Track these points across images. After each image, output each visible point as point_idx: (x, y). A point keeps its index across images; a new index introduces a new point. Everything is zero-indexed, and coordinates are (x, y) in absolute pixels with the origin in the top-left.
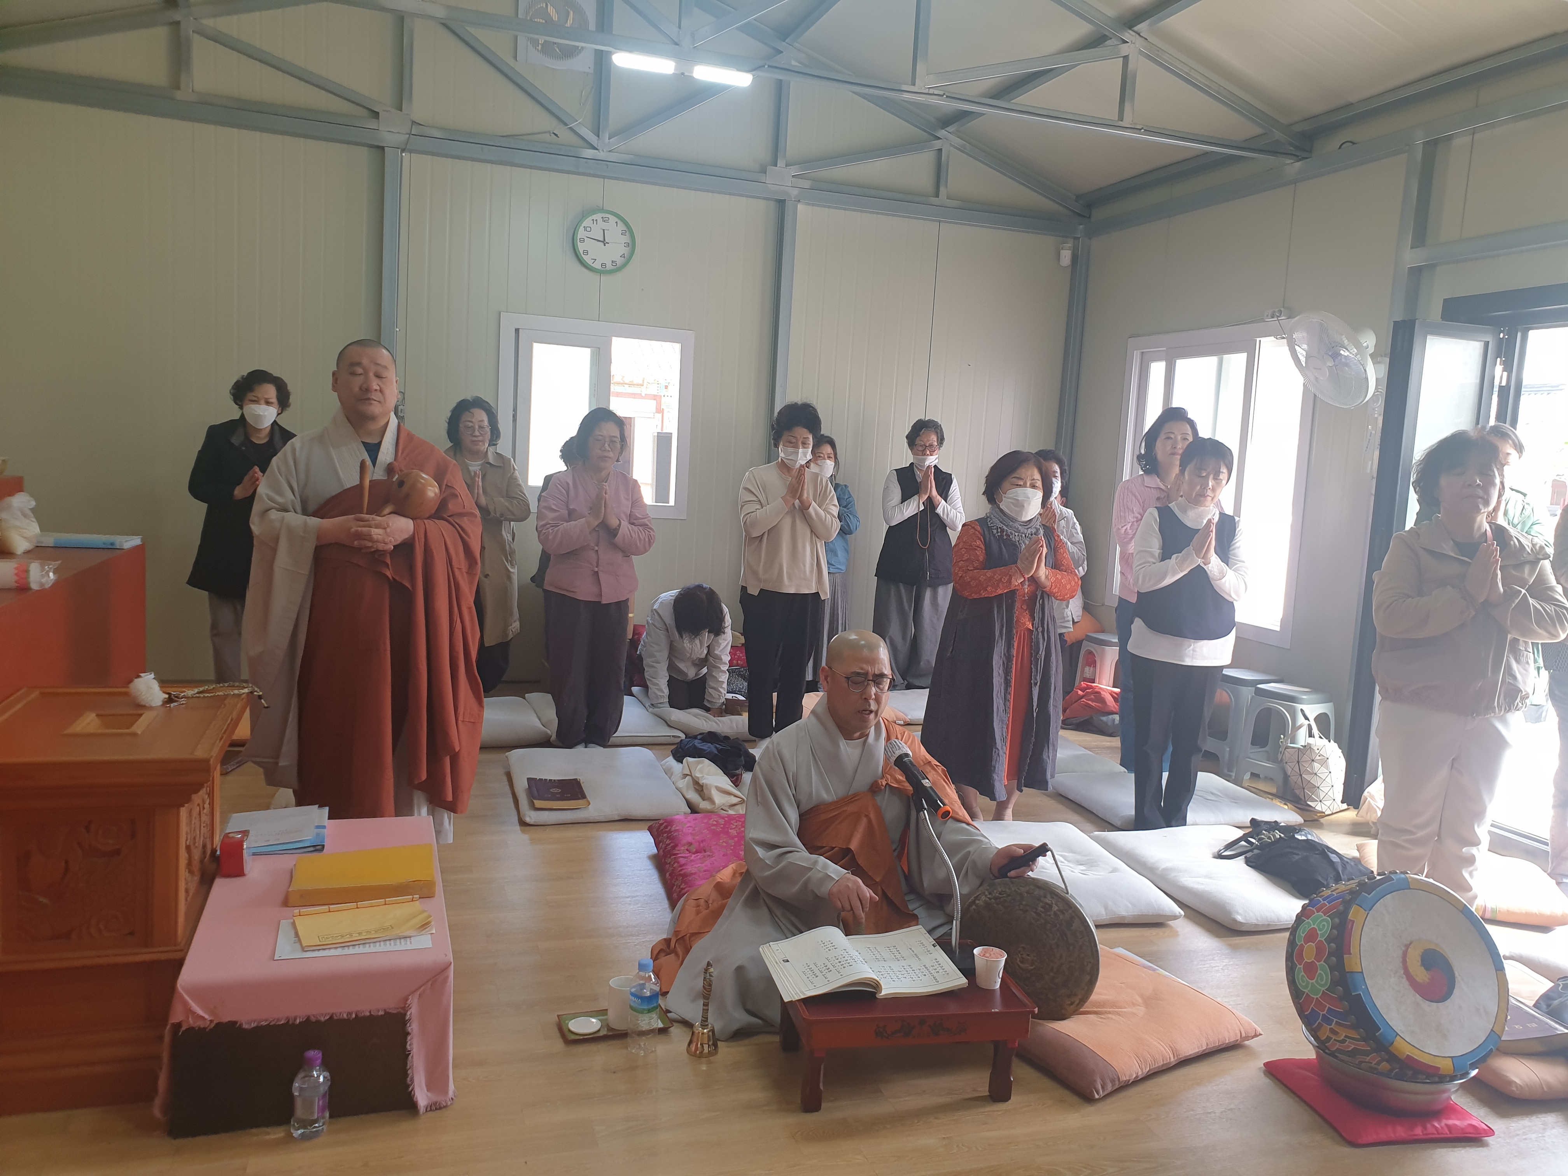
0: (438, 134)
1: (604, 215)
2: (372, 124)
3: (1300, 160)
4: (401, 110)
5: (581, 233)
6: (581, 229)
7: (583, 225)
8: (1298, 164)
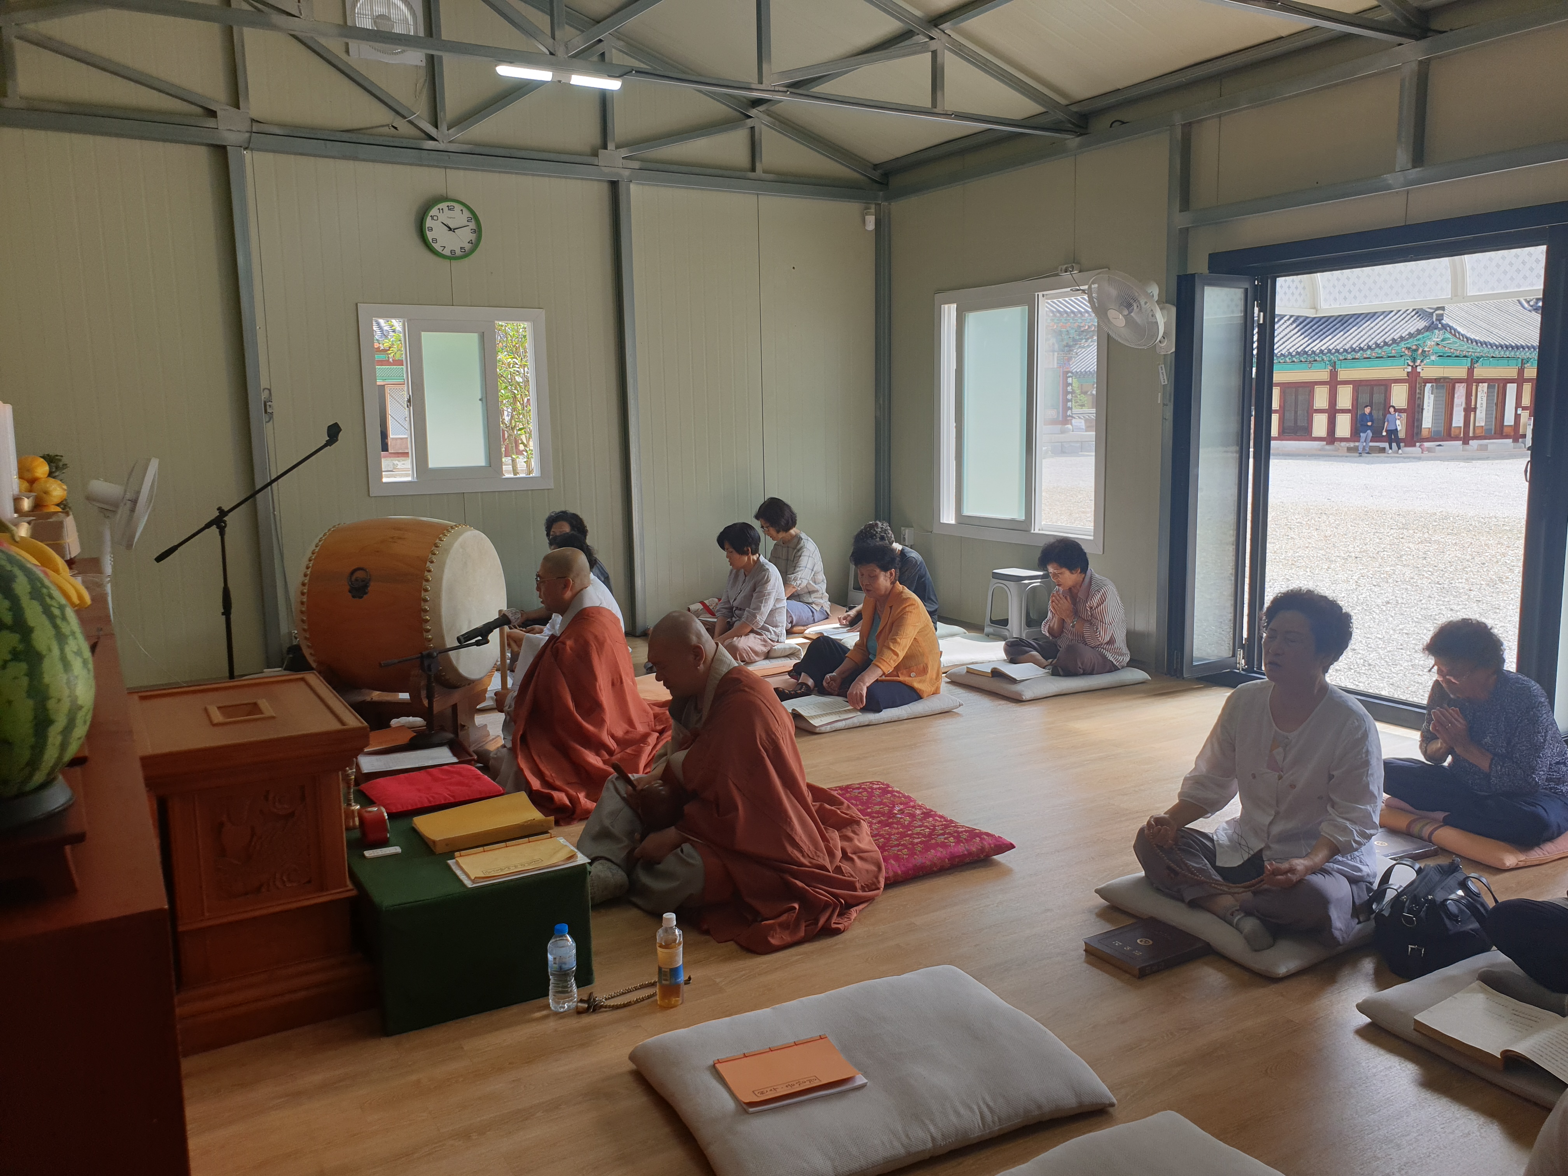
0: (278, 131)
1: (449, 204)
2: (210, 123)
3: (1079, 136)
4: (238, 108)
5: (429, 222)
6: (429, 219)
7: (430, 215)
8: (1078, 139)
